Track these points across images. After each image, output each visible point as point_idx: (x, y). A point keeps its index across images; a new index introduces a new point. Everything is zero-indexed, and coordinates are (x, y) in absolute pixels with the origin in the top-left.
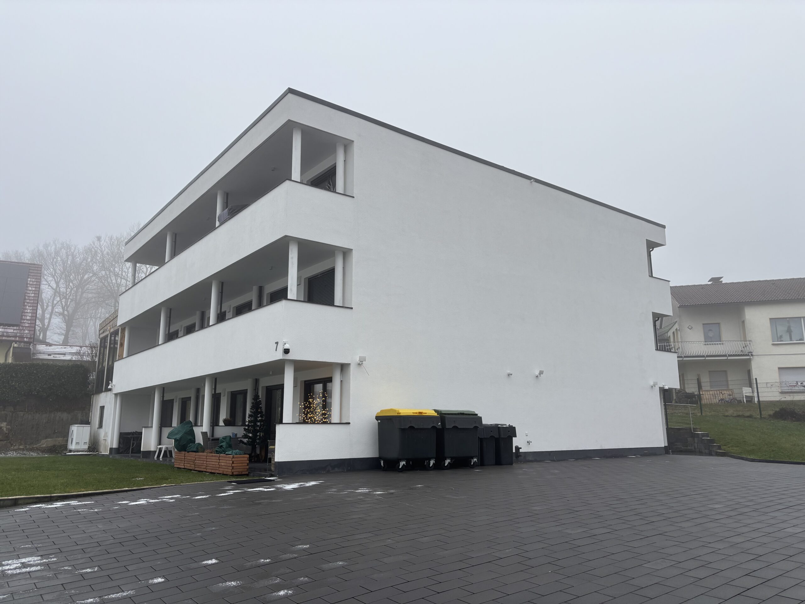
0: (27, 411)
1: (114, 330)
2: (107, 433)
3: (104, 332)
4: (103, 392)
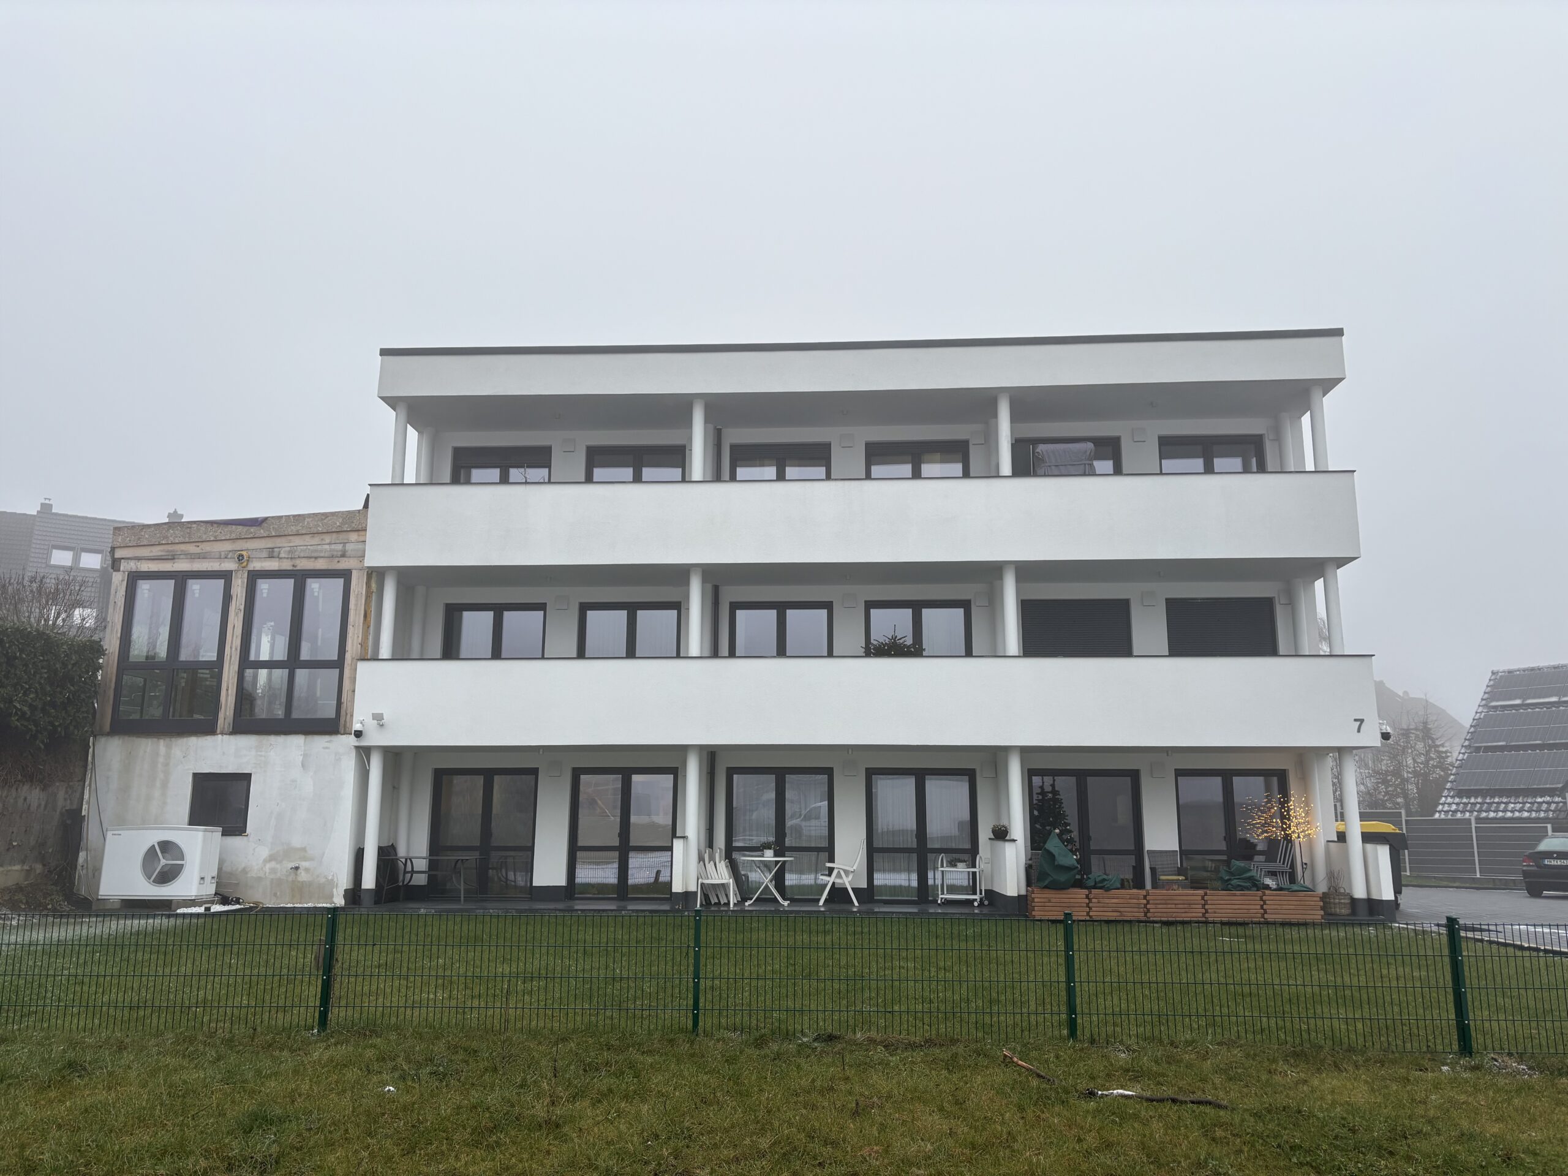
1: (291, 568)
2: (304, 850)
3: (172, 558)
4: (222, 734)
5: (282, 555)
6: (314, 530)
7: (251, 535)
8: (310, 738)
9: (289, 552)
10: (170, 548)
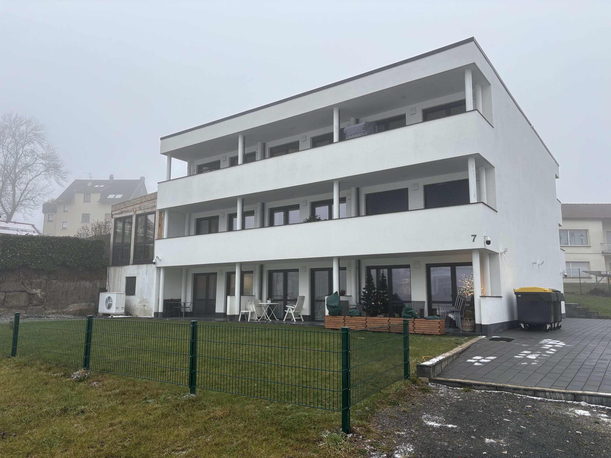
0: (59, 279)
1: (144, 212)
2: (146, 300)
3: (122, 213)
4: (131, 265)
5: (142, 209)
6: (148, 200)
7: (136, 204)
8: (147, 265)
9: (144, 207)
10: (121, 210)
